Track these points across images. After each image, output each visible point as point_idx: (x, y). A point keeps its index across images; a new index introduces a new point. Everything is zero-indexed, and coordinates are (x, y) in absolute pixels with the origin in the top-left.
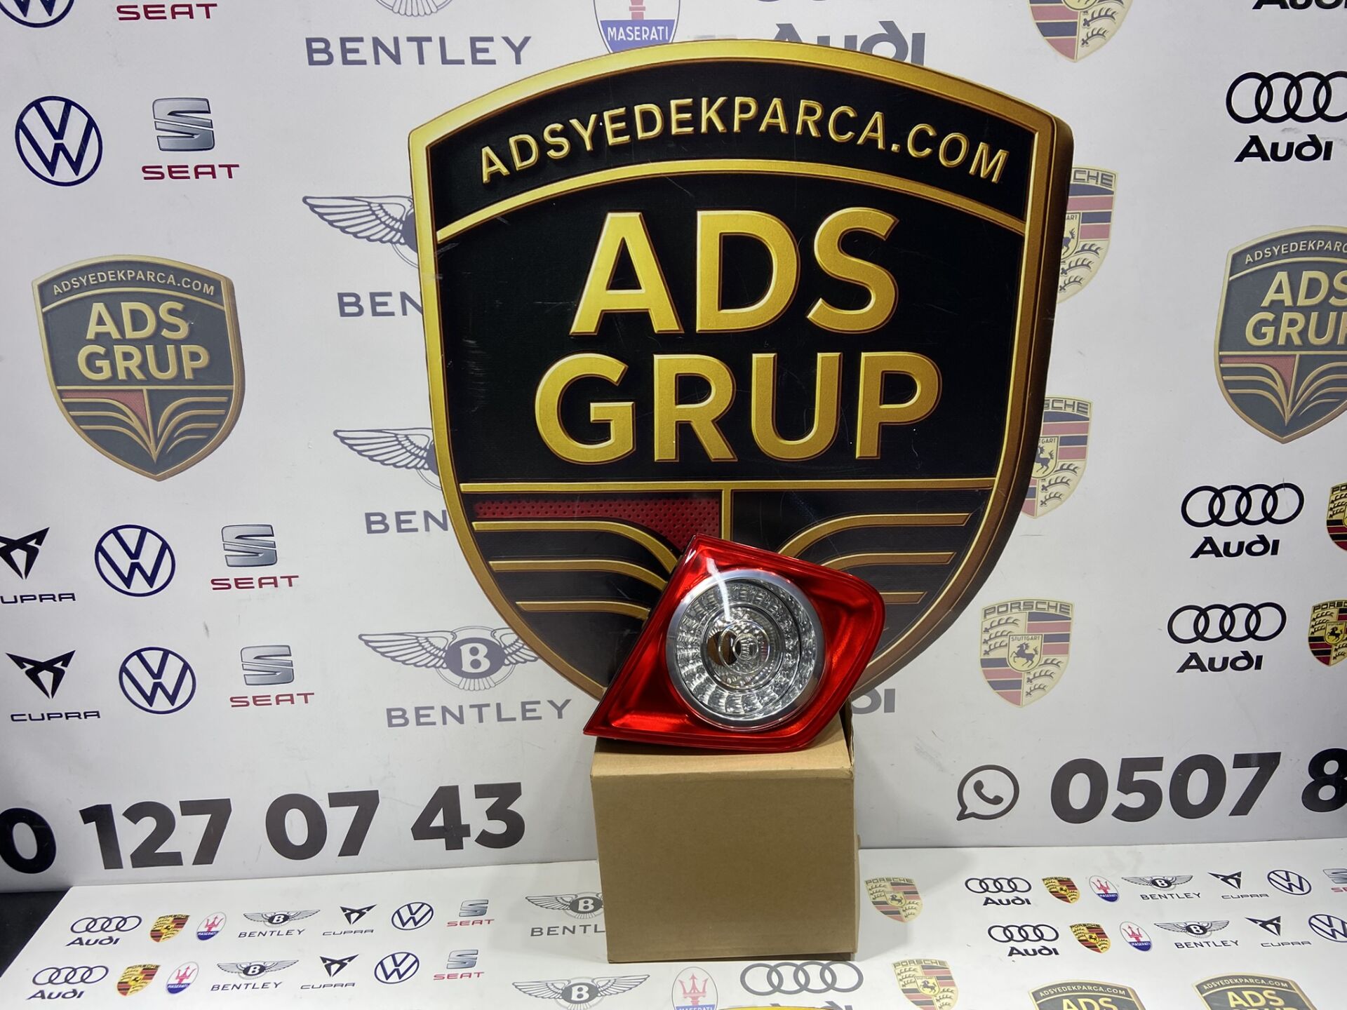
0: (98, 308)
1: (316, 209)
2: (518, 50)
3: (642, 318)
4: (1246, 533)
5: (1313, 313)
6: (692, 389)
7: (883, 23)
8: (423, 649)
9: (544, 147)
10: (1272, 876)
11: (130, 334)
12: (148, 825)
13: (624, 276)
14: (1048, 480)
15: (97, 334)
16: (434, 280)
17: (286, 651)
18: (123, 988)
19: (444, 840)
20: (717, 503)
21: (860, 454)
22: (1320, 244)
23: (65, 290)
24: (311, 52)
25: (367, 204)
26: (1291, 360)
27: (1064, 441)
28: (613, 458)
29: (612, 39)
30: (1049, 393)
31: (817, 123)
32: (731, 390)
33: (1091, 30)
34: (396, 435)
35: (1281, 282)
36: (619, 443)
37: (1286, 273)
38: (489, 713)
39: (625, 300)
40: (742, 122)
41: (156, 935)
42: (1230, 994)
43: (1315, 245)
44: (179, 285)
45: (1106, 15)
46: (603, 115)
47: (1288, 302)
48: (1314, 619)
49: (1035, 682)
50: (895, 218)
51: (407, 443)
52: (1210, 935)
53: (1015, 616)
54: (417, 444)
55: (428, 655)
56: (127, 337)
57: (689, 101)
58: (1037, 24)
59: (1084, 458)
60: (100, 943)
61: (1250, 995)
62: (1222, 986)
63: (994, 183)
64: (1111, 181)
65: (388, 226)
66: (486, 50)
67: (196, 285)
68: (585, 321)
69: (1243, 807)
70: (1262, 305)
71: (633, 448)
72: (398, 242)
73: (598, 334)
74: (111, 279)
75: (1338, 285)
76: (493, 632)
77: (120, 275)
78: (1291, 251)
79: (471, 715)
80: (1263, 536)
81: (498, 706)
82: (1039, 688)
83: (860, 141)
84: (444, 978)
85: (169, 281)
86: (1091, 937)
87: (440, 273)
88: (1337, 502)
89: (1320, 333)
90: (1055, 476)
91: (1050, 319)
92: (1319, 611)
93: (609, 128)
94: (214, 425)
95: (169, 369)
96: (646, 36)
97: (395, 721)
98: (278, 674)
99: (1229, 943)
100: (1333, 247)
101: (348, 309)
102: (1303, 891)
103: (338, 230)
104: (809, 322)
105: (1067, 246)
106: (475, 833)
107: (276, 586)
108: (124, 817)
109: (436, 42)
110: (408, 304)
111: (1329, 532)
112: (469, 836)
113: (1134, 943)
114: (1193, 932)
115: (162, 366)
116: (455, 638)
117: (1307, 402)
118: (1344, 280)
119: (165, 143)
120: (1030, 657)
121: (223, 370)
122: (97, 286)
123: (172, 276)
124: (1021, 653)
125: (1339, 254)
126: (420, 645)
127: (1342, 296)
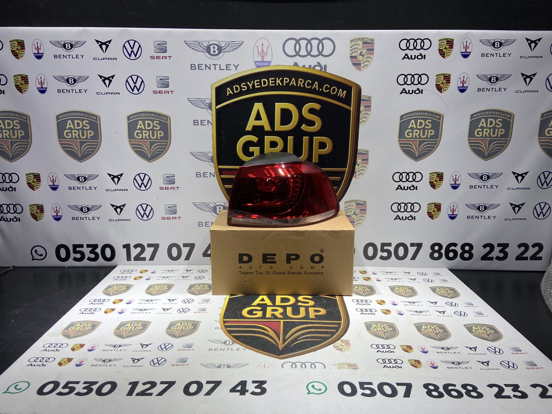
0: (140, 122)
1: (190, 101)
2: (236, 67)
3: (262, 127)
4: (409, 184)
6: (274, 144)
7: (317, 62)
9: (241, 88)
10: (419, 273)
11: (147, 128)
12: (139, 249)
13: (258, 117)
14: (359, 169)
15: (139, 128)
16: (215, 117)
17: (175, 206)
19: (210, 257)
21: (314, 161)
22: (422, 113)
23: (133, 118)
24: (191, 67)
25: (201, 100)
26: (417, 141)
27: (363, 160)
29: (257, 65)
30: (359, 148)
31: (302, 84)
32: (283, 145)
33: (364, 64)
34: (204, 154)
35: (413, 123)
37: (414, 120)
39: (258, 123)
40: (286, 83)
41: (141, 272)
43: (420, 114)
44: (158, 117)
45: (368, 61)
47: (415, 127)
48: (428, 207)
49: (358, 221)
50: (321, 105)
51: (207, 156)
52: (397, 280)
53: (352, 204)
54: (209, 156)
55: (209, 209)
56: (146, 129)
57: (274, 78)
58: (352, 63)
59: (368, 164)
60: (128, 273)
62: (395, 286)
63: (344, 98)
64: (370, 98)
65: (205, 105)
66: (229, 67)
67: (162, 117)
68: (249, 128)
69: (414, 258)
70: (409, 128)
72: (208, 108)
73: (252, 131)
74: (143, 116)
75: (427, 123)
76: (225, 203)
77: (146, 115)
78: (415, 115)
80: (413, 185)
82: (359, 223)
83: (313, 88)
87: (217, 116)
88: (431, 177)
89: (424, 135)
90: (361, 168)
91: (358, 130)
92: (429, 205)
93: (256, 84)
94: (164, 150)
95: (155, 136)
96: (265, 65)
97: (200, 225)
98: (173, 212)
99: (401, 281)
100: (425, 114)
101: (195, 124)
102: (425, 275)
103: (195, 106)
104: (301, 129)
105: (361, 113)
107: (174, 189)
108: (133, 247)
109: (219, 65)
110: (209, 123)
111: (430, 185)
115: (153, 136)
116: (215, 205)
117: (421, 152)
118: (429, 122)
119: (158, 86)
120: (357, 215)
121: (167, 136)
122: (141, 117)
123: (157, 115)
124: (354, 214)
125: (427, 116)
126: (207, 206)
127: (428, 126)
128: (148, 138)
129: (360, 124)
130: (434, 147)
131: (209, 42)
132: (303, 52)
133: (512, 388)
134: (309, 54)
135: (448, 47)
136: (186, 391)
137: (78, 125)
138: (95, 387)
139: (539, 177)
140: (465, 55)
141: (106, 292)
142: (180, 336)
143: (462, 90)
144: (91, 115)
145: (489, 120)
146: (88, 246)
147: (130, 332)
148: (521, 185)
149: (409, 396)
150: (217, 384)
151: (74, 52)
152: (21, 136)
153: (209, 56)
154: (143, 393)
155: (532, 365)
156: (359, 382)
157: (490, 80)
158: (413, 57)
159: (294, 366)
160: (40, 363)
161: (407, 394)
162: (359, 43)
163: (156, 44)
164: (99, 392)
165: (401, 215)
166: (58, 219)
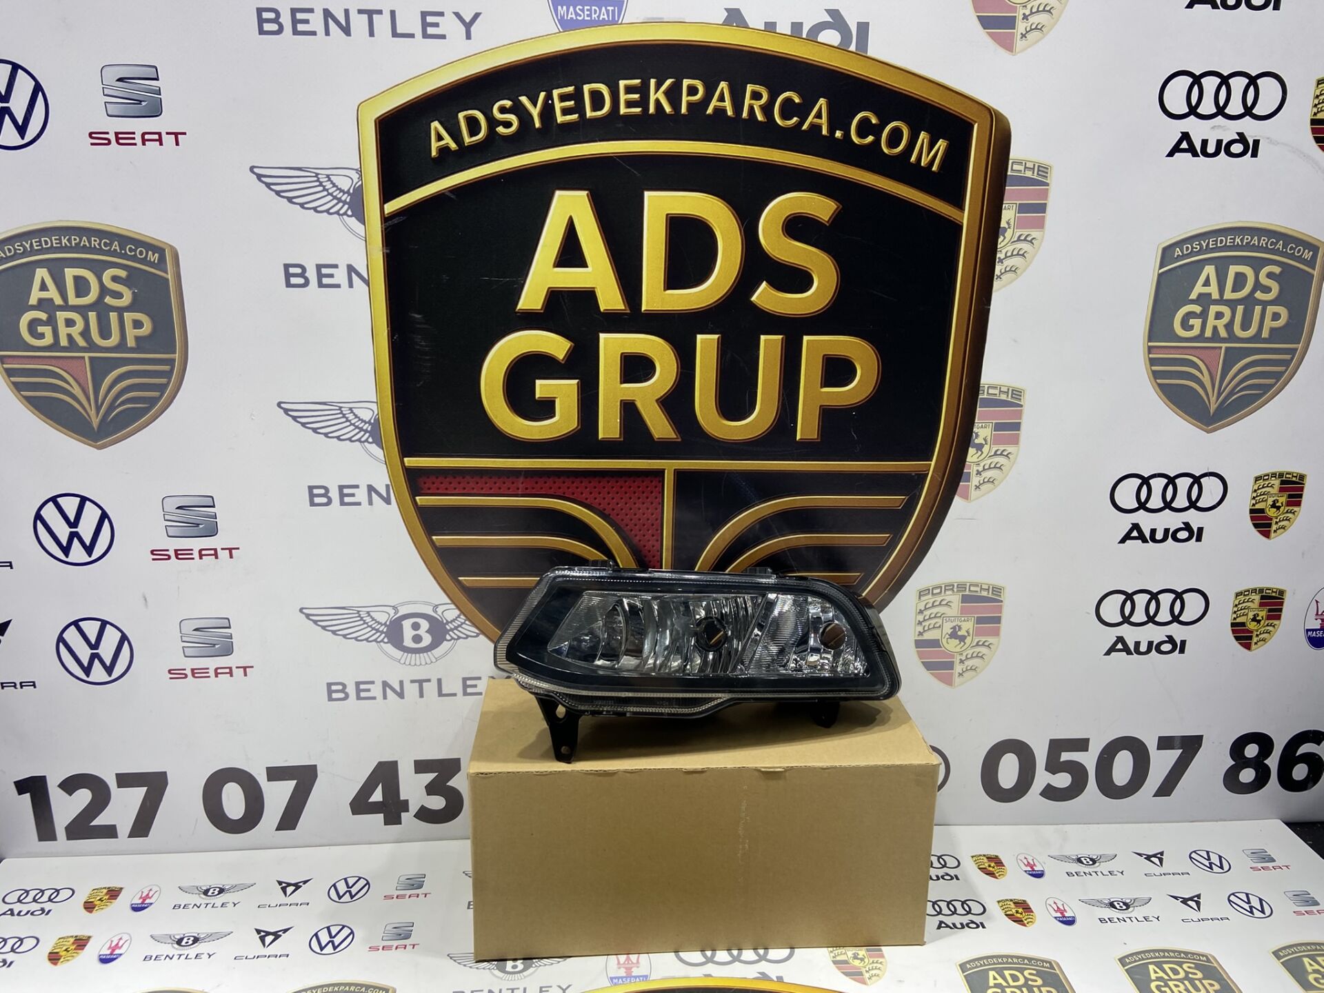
0: (41, 273)
1: (263, 179)
2: (468, 26)
3: (588, 296)
4: (1171, 520)
5: (1239, 307)
6: (637, 368)
8: (365, 623)
9: (493, 123)
10: (1194, 855)
11: (73, 301)
12: (83, 797)
13: (571, 254)
14: (982, 465)
15: (41, 301)
16: (381, 253)
17: (225, 623)
18: (54, 958)
19: (382, 815)
20: (659, 482)
21: (801, 436)
22: (1247, 238)
23: (8, 254)
24: (261, 21)
25: (314, 175)
26: (1218, 351)
27: (998, 427)
28: (558, 435)
29: (562, 17)
30: (985, 379)
32: (676, 370)
33: (1030, 24)
34: (340, 408)
35: (1208, 276)
36: (564, 421)
37: (1213, 266)
38: (430, 688)
39: (571, 278)
40: (690, 104)
41: (89, 907)
42: (1151, 967)
43: (1242, 240)
44: (123, 252)
45: (1044, 10)
46: (552, 93)
47: (1216, 296)
48: (1236, 606)
49: (967, 663)
50: (838, 203)
51: (351, 417)
52: (1133, 911)
53: (948, 599)
54: (361, 418)
55: (369, 629)
56: (70, 303)
57: (639, 81)
58: (978, 16)
59: (1017, 444)
60: (32, 914)
61: (1170, 968)
62: (1143, 959)
63: (934, 172)
64: (1047, 173)
65: (335, 198)
66: (436, 25)
67: (140, 252)
68: (531, 298)
69: (1166, 789)
70: (1190, 298)
71: (578, 425)
72: (345, 213)
73: (545, 311)
74: (54, 245)
75: (1263, 279)
76: (437, 606)
77: (64, 241)
78: (1219, 245)
79: (411, 690)
80: (1188, 523)
81: (439, 681)
82: (971, 669)
83: (805, 127)
84: (379, 949)
85: (113, 247)
86: (1017, 912)
87: (386, 246)
88: (1259, 491)
89: (1245, 326)
90: (989, 461)
91: (986, 307)
92: (1242, 598)
93: (558, 106)
94: (157, 394)
95: (111, 336)
96: (596, 16)
97: (335, 696)
98: (217, 646)
99: (1151, 919)
100: (1259, 243)
101: (294, 280)
102: (1223, 869)
103: (285, 200)
104: (753, 305)
105: (1004, 236)
106: (414, 808)
107: (217, 558)
108: (58, 788)
109: (386, 16)
110: (354, 277)
111: (1252, 521)
112: (408, 811)
113: (1059, 917)
114: (1116, 909)
115: (105, 333)
116: (396, 613)
117: (1231, 393)
118: (1270, 275)
119: (112, 109)
120: (962, 639)
121: (166, 338)
122: (42, 251)
123: (116, 243)
124: (954, 635)
125: (1266, 250)
126: (362, 619)
127: (1267, 290)
128: (81, 342)
130: (1282, 373)
158: (1231, 1)
165: (1131, 635)
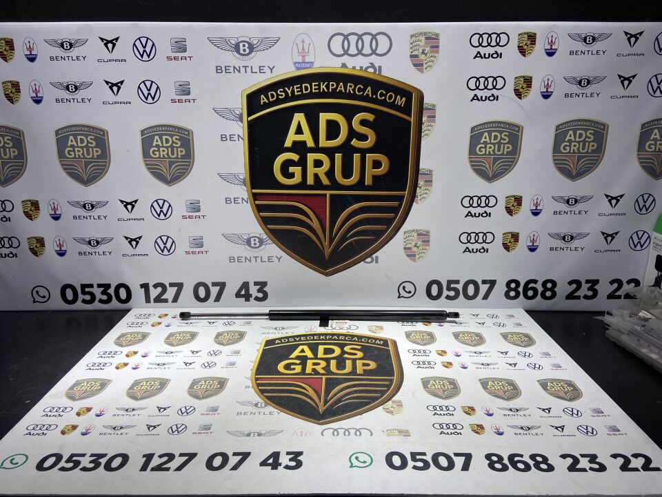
0: (157, 137)
1: (216, 111)
2: (271, 70)
3: (304, 143)
4: (481, 210)
5: (496, 145)
6: (318, 164)
8: (240, 239)
9: (278, 95)
10: (489, 315)
11: (165, 145)
12: (159, 289)
13: (299, 131)
14: (421, 193)
15: (156, 145)
16: (247, 131)
17: (201, 238)
19: (244, 298)
20: (325, 197)
21: (367, 184)
22: (497, 125)
23: (148, 132)
24: (217, 70)
25: (230, 110)
26: (490, 158)
27: (426, 181)
28: (296, 183)
29: (297, 67)
30: (421, 167)
31: (352, 89)
32: (329, 164)
33: (428, 65)
34: (235, 175)
35: (486, 136)
36: (297, 179)
37: (487, 133)
39: (299, 138)
40: (332, 89)
41: (160, 317)
43: (495, 125)
44: (178, 131)
45: (431, 61)
46: (294, 87)
47: (489, 142)
48: (503, 238)
49: (420, 255)
50: (375, 116)
51: (238, 178)
53: (413, 234)
54: (240, 178)
55: (241, 241)
58: (413, 64)
59: (432, 186)
60: (144, 318)
63: (402, 107)
64: (435, 107)
65: (235, 116)
66: (263, 70)
67: (183, 132)
68: (288, 144)
70: (481, 142)
71: (301, 180)
72: (238, 120)
73: (292, 147)
75: (503, 137)
76: (260, 235)
77: (163, 129)
78: (488, 127)
80: (486, 211)
81: (261, 257)
82: (421, 257)
83: (365, 95)
85: (176, 130)
87: (249, 129)
88: (508, 201)
89: (499, 150)
90: (423, 192)
91: (420, 146)
92: (505, 235)
93: (296, 90)
94: (186, 171)
96: (306, 66)
97: (231, 261)
98: (199, 245)
100: (501, 126)
101: (223, 139)
102: (496, 318)
103: (222, 117)
104: (352, 145)
105: (424, 125)
106: (254, 297)
107: (200, 218)
108: (152, 287)
110: (239, 138)
111: (506, 211)
112: (251, 297)
115: (173, 154)
116: (249, 236)
117: (496, 171)
118: (505, 135)
119: (177, 93)
120: (418, 247)
121: (189, 155)
122: (157, 131)
124: (415, 246)
125: (503, 128)
127: (505, 140)
128: (166, 156)
129: (422, 139)
130: (511, 165)
131: (237, 38)
132: (353, 50)
133: (589, 458)
134: (360, 52)
135: (529, 42)
136: (209, 465)
137: (82, 141)
138: (103, 461)
139: (637, 200)
140: (550, 53)
141: (119, 342)
142: (204, 398)
143: (546, 96)
144: (97, 129)
145: (578, 132)
146: (99, 286)
147: (145, 392)
148: (615, 211)
149: (468, 470)
150: (245, 456)
151: (75, 52)
152: (14, 156)
153: (238, 56)
154: (159, 468)
155: (615, 430)
156: (411, 453)
157: (580, 83)
158: (487, 56)
159: (336, 433)
160: (40, 432)
161: (466, 467)
162: (421, 38)
163: (173, 41)
164: (108, 467)
165: (471, 246)
166: (62, 254)
